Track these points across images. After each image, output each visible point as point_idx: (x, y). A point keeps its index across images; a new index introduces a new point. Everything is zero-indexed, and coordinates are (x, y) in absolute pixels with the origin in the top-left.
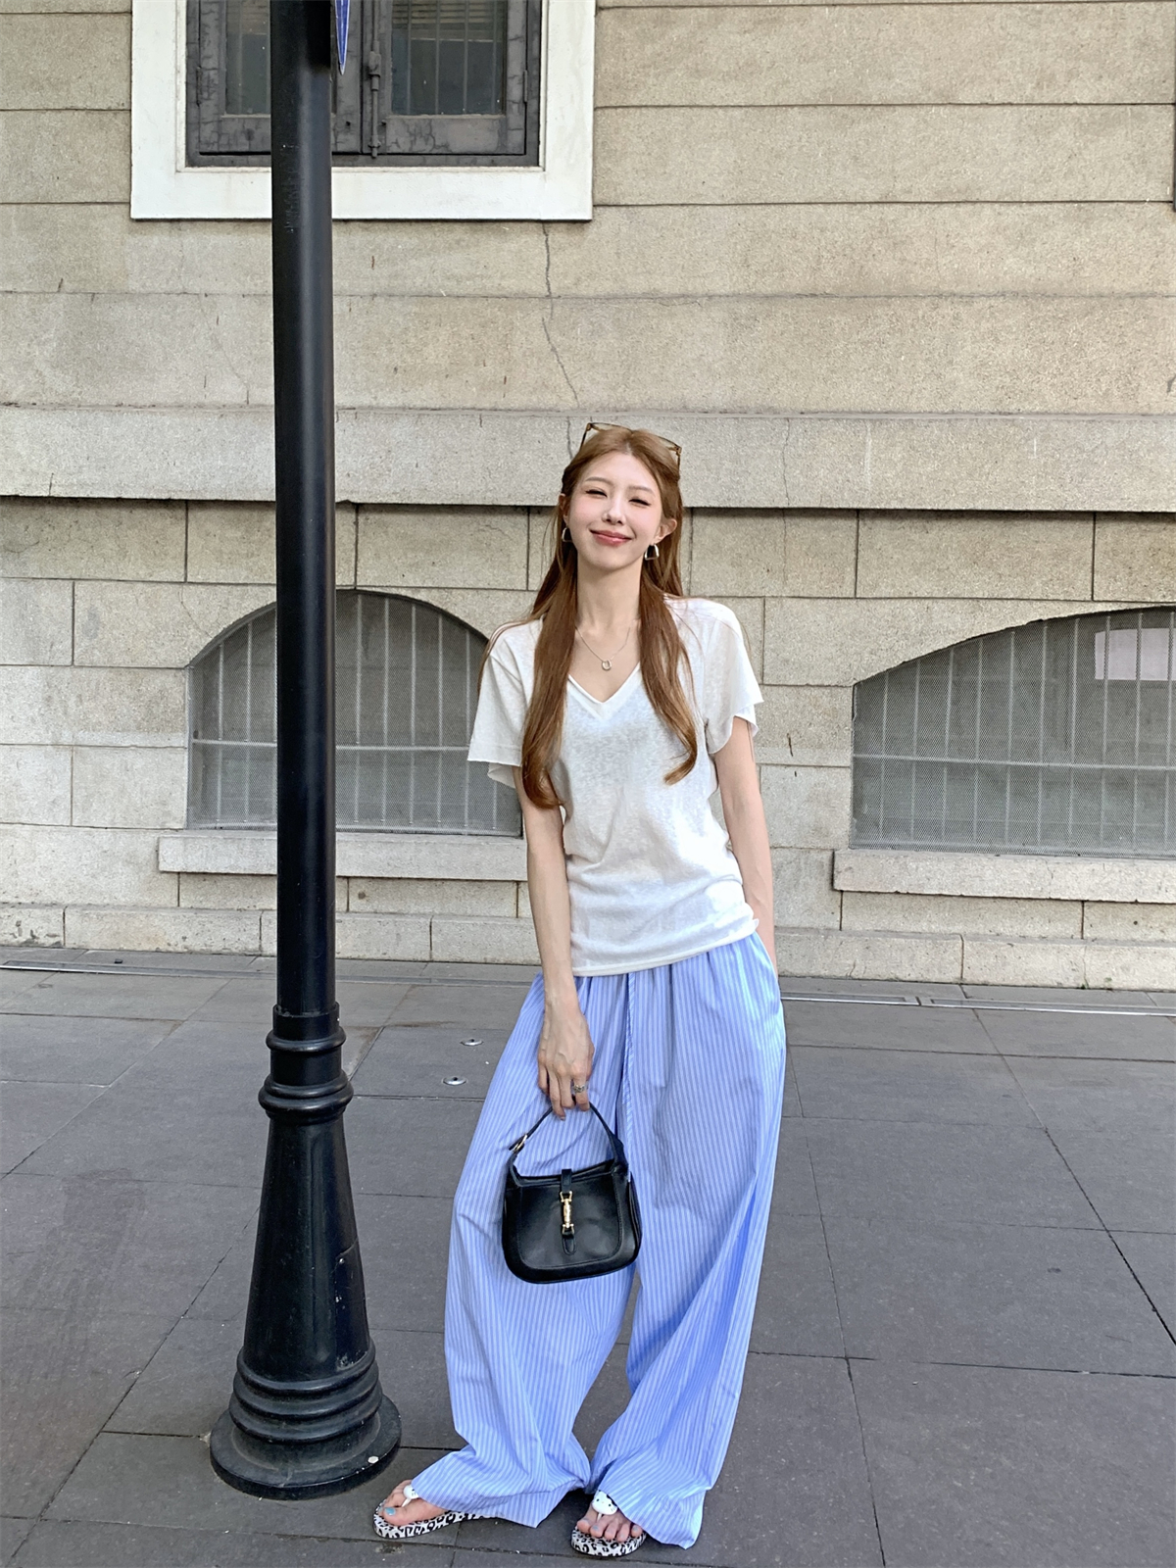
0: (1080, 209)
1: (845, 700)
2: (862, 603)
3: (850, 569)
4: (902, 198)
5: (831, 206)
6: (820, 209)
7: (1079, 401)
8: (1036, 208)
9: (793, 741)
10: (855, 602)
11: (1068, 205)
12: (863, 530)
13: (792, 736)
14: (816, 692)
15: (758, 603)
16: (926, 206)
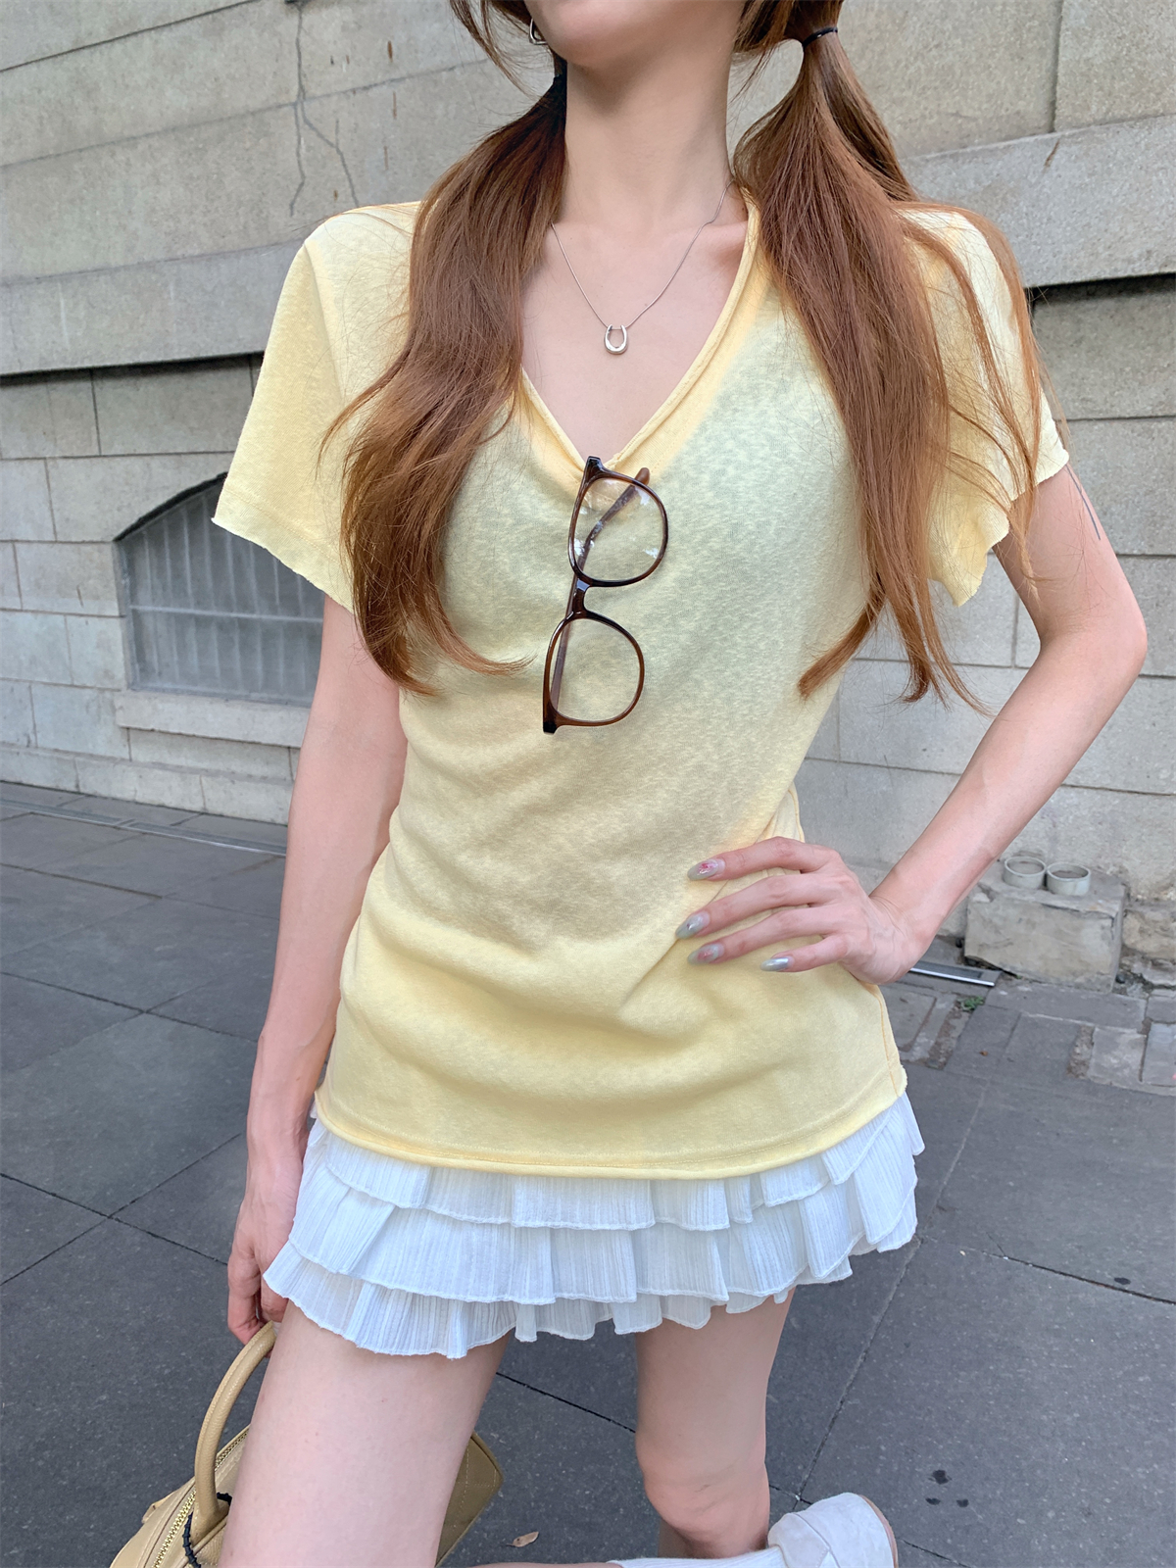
0: (214, 20)
1: (108, 555)
2: (106, 460)
3: (94, 428)
4: (88, 42)
5: (41, 63)
6: (33, 68)
7: (226, 238)
8: (183, 29)
9: (82, 592)
10: (100, 459)
11: (205, 18)
12: (97, 389)
13: (80, 588)
14: (88, 548)
15: (42, 462)
16: (103, 47)
